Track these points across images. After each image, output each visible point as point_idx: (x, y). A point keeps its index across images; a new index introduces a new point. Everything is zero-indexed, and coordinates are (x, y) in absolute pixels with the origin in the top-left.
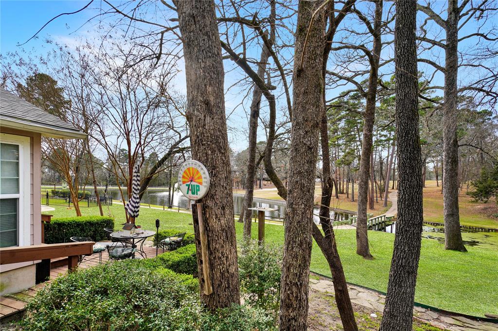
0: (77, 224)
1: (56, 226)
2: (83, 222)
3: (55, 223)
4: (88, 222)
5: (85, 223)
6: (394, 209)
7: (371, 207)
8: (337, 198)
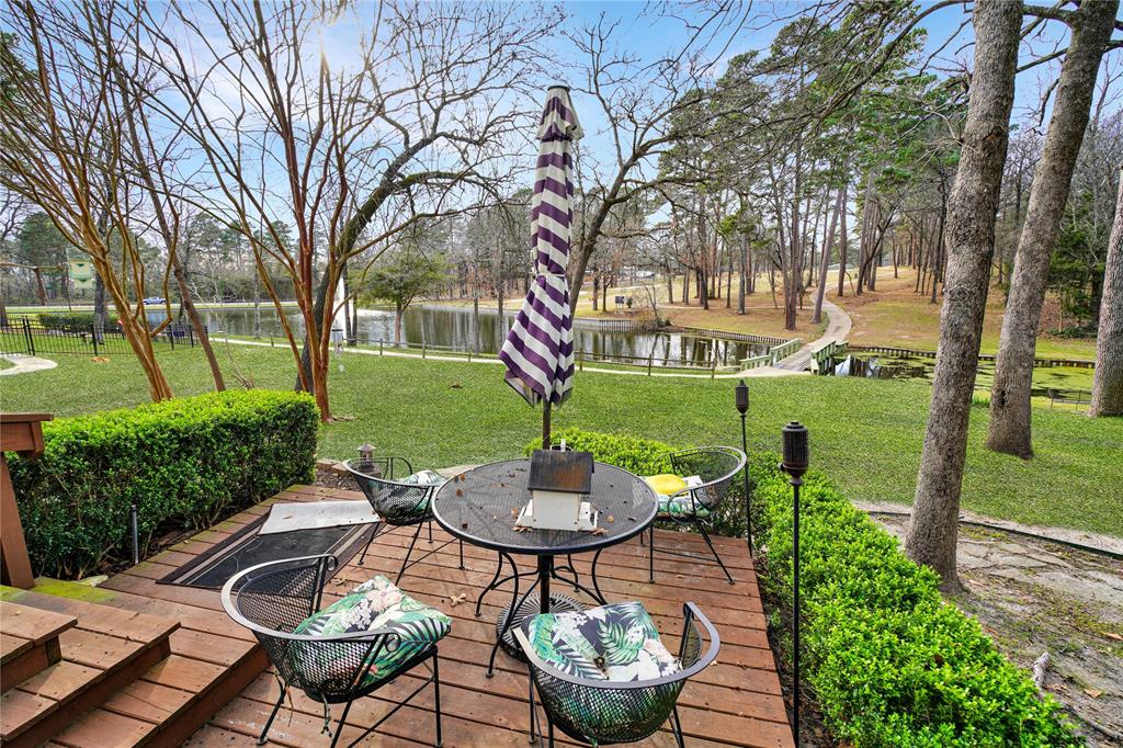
0: (181, 441)
1: (78, 463)
2: (204, 426)
3: (72, 450)
4: (226, 426)
5: (213, 434)
6: (838, 328)
7: (790, 326)
8: (707, 308)
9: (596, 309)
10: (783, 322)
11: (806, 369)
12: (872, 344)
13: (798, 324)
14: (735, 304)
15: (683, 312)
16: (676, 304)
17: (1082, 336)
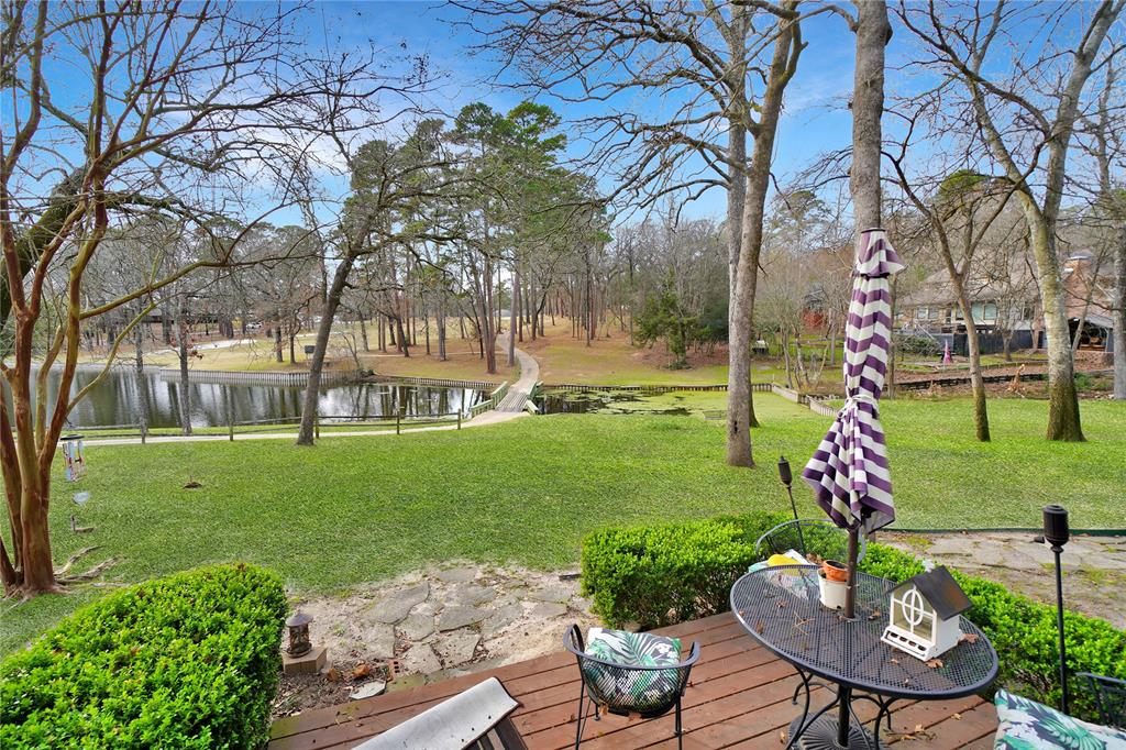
6: (530, 370)
7: (492, 370)
8: (407, 355)
9: (280, 359)
10: (484, 366)
11: (524, 410)
12: (561, 383)
13: (497, 368)
14: (435, 351)
15: (383, 360)
16: (373, 351)
17: (681, 368)
